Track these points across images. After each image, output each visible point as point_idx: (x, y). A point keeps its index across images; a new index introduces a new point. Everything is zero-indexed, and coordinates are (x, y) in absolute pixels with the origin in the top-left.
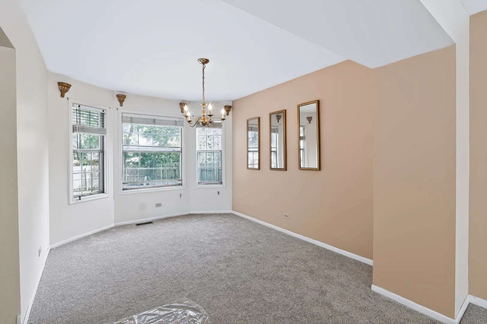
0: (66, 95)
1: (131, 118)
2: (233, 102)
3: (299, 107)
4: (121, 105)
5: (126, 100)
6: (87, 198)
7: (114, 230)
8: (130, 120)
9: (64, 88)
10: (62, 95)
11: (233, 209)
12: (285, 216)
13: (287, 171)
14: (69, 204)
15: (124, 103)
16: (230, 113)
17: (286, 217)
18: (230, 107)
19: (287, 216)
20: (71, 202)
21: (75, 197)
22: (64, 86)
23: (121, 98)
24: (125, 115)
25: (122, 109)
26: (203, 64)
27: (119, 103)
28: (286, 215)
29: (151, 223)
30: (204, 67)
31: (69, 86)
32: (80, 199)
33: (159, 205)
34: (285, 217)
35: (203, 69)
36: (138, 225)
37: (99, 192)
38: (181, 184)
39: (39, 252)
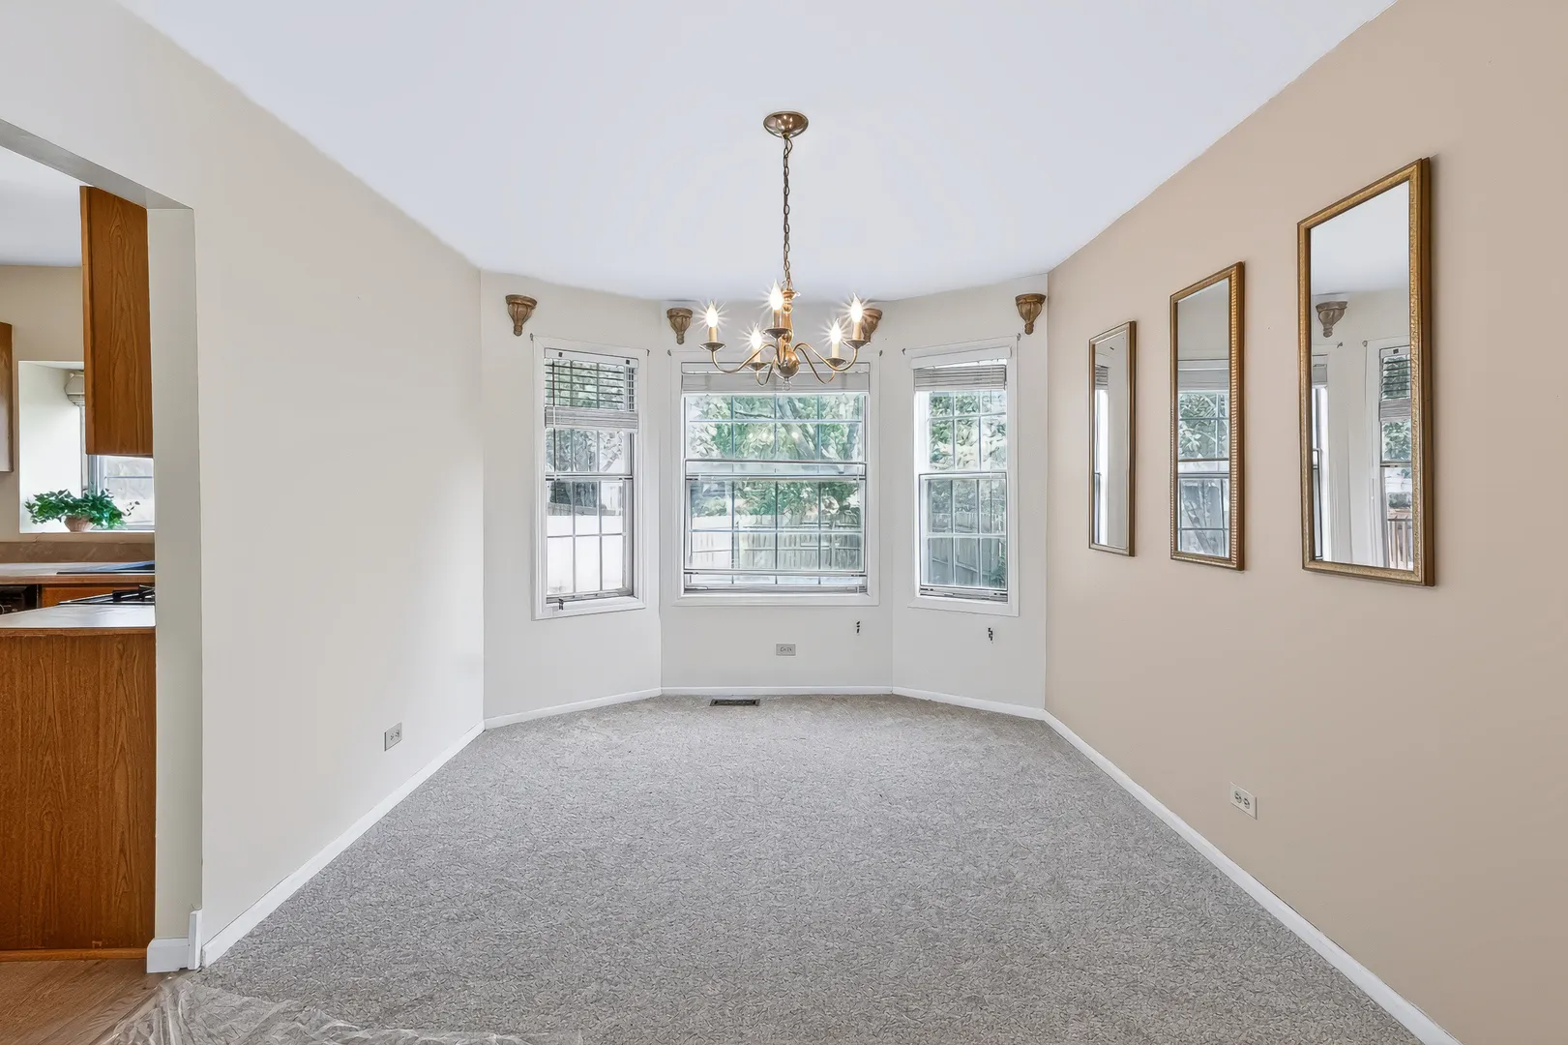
0: (527, 327)
1: (708, 376)
2: (1052, 275)
3: (1308, 231)
4: (681, 341)
6: (578, 606)
7: (649, 706)
8: (702, 382)
9: (521, 308)
10: (518, 331)
11: (1048, 708)
12: (1238, 797)
13: (1246, 572)
14: (533, 618)
15: (688, 334)
16: (1041, 322)
17: (1242, 806)
18: (1040, 299)
19: (1247, 804)
20: (539, 613)
21: (549, 600)
22: (518, 304)
23: (680, 319)
24: (690, 369)
25: (681, 353)
26: (785, 137)
27: (672, 335)
28: (1244, 792)
29: (753, 703)
30: (789, 147)
31: (531, 304)
32: (561, 608)
33: (786, 650)
34: (1237, 804)
35: (786, 157)
36: (716, 703)
37: (621, 593)
38: (863, 589)
39: (388, 738)
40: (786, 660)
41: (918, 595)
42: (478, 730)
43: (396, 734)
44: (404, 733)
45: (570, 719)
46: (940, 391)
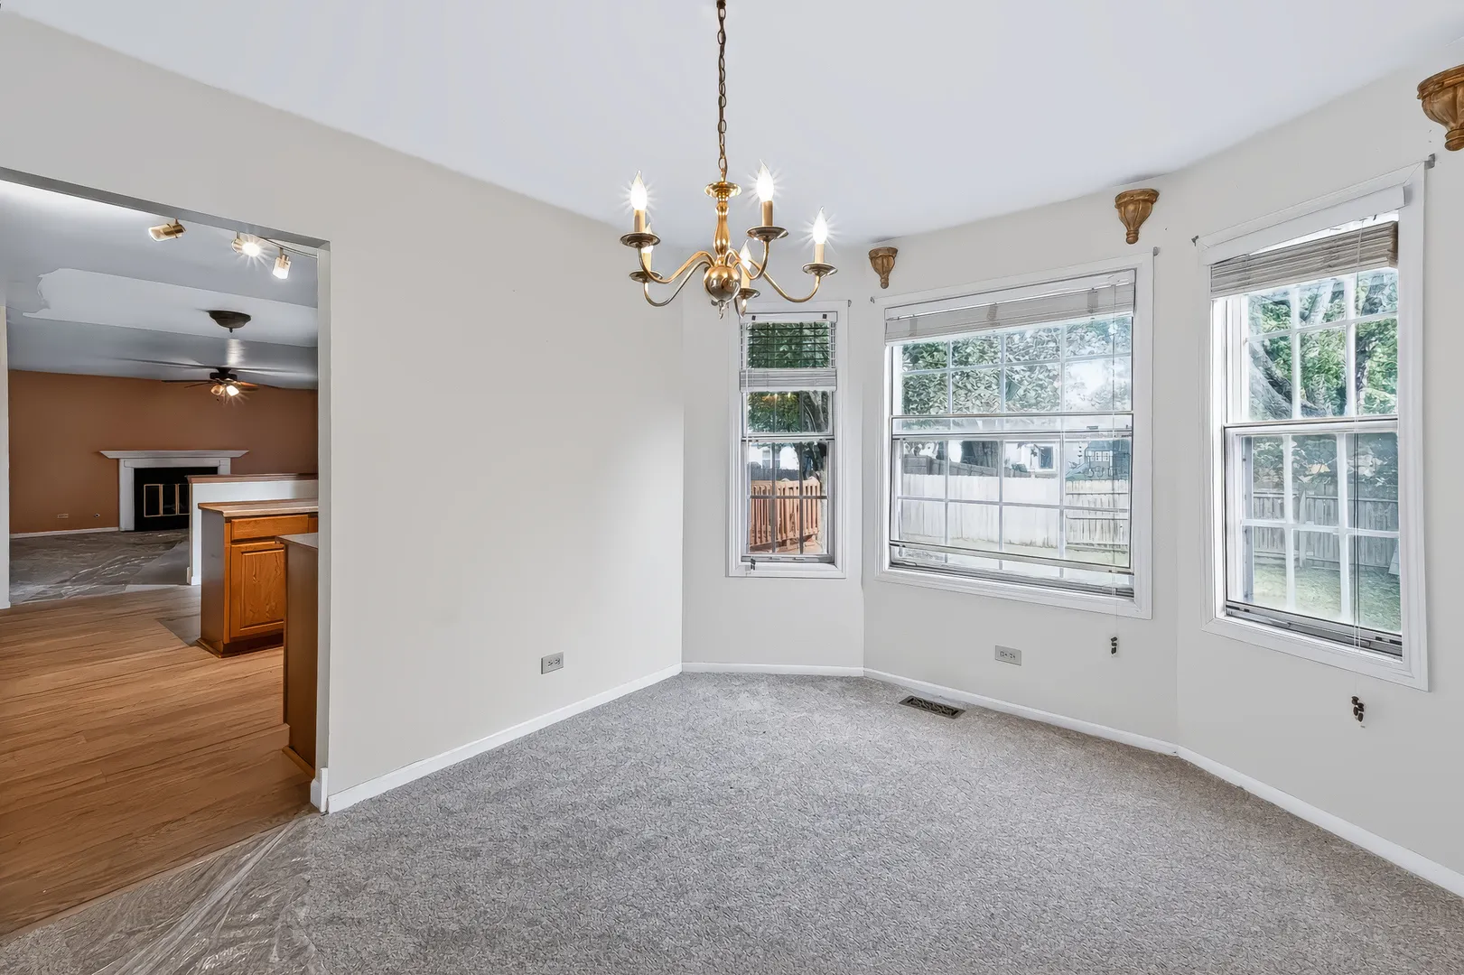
1: (914, 320)
4: (885, 284)
5: (900, 261)
6: (777, 569)
7: (837, 686)
8: (907, 326)
14: (727, 575)
15: (893, 277)
20: (732, 571)
21: (744, 559)
23: (883, 259)
25: (887, 298)
27: (876, 278)
29: (954, 713)
32: (753, 567)
33: (1008, 655)
36: (911, 701)
37: (823, 560)
38: (1128, 593)
39: (546, 664)
40: (1007, 668)
41: (1221, 615)
42: (675, 670)
43: (557, 661)
44: (565, 660)
45: (751, 679)
46: (1269, 292)
